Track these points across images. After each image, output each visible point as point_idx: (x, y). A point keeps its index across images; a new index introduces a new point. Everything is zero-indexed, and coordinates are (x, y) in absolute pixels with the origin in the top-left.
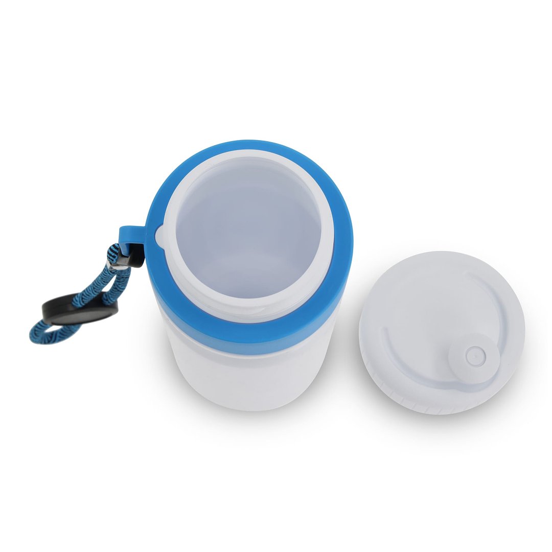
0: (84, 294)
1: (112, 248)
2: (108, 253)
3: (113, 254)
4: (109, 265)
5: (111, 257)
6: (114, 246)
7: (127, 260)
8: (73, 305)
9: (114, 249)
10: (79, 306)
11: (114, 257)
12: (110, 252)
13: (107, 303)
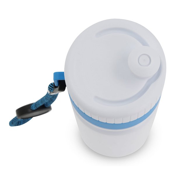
0: (37, 104)
1: (50, 85)
2: (49, 87)
3: (51, 88)
4: (49, 93)
5: (50, 89)
6: (51, 84)
7: (58, 88)
8: (31, 109)
9: (51, 86)
10: (34, 109)
11: (52, 89)
12: (50, 87)
13: (47, 106)
